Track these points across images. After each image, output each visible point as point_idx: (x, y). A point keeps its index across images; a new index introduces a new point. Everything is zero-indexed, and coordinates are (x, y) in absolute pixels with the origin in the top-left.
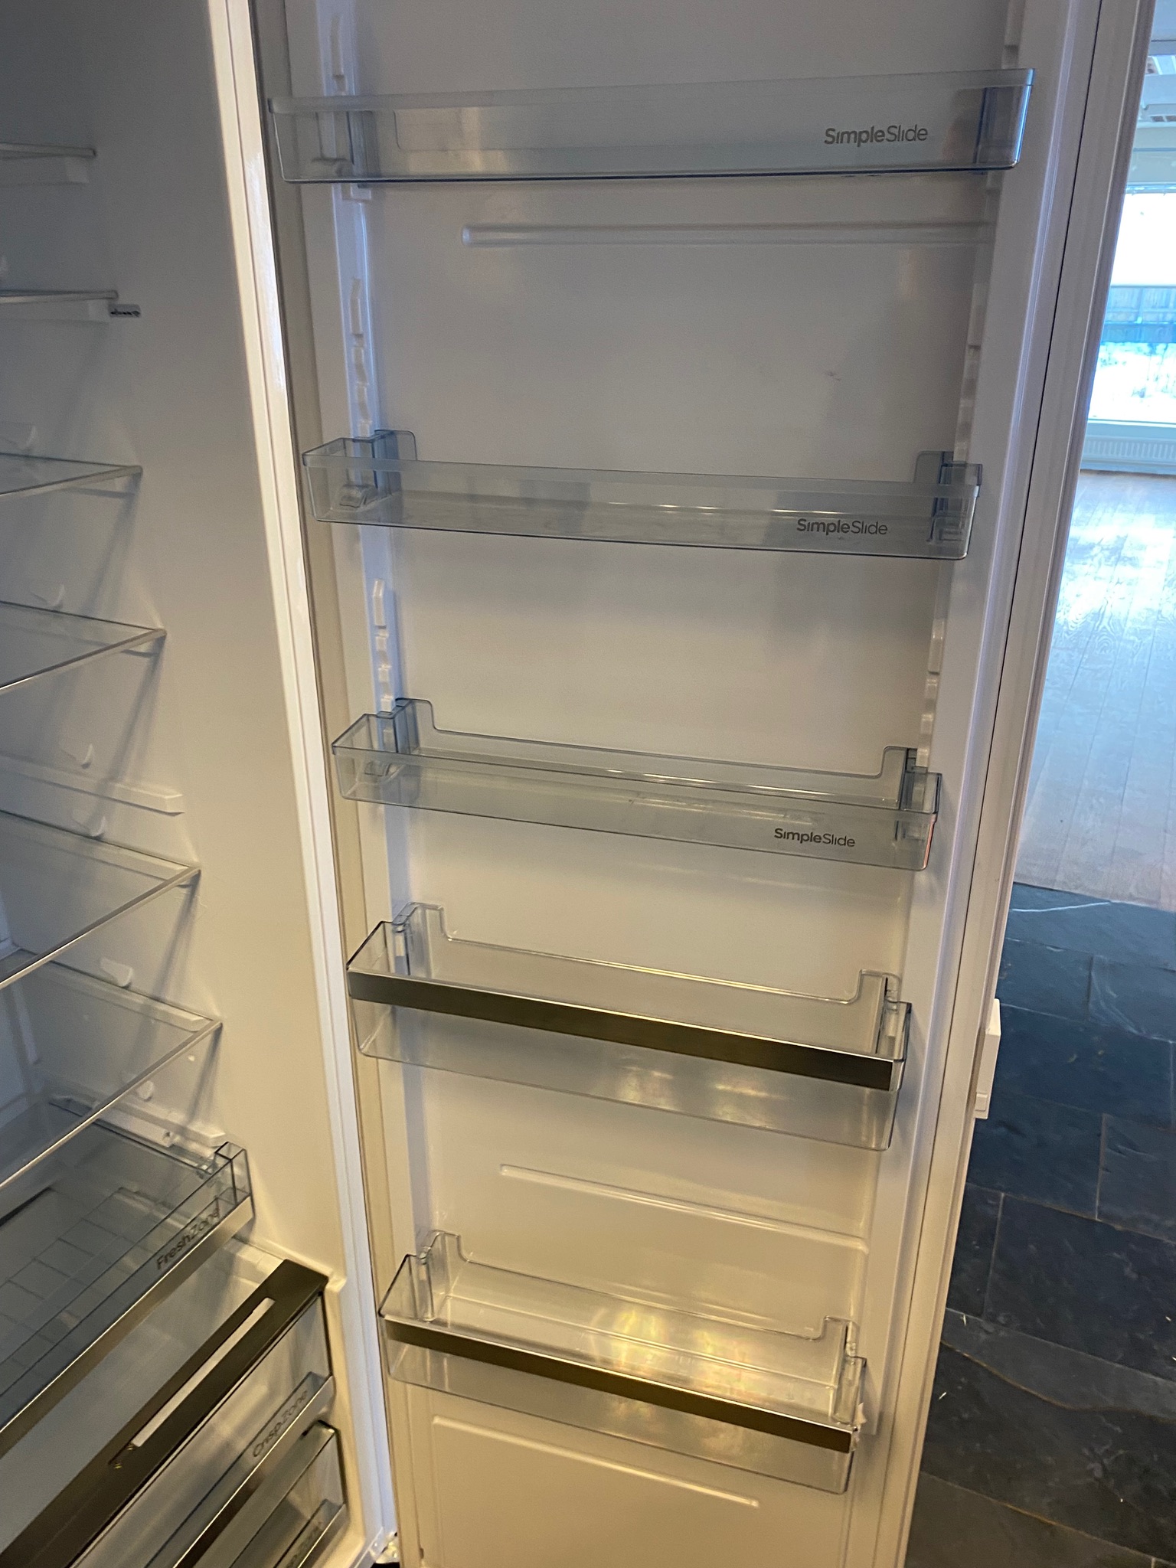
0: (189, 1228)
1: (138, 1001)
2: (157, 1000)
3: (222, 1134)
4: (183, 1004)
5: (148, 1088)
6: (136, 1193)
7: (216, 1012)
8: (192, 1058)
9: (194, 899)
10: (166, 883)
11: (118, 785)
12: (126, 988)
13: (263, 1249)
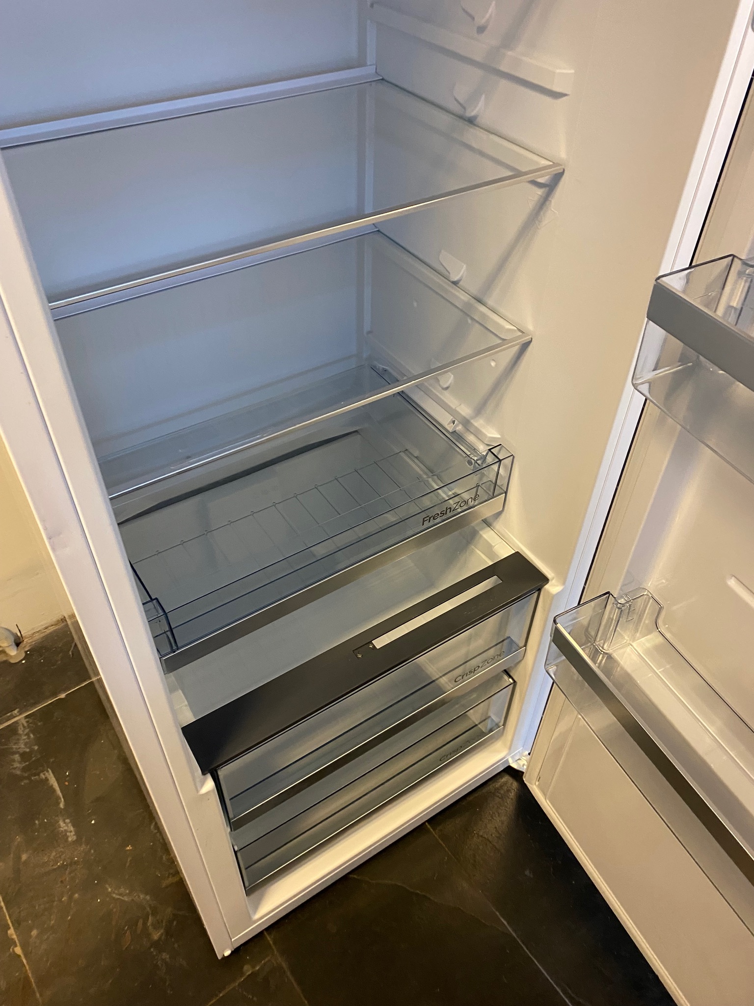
0: (451, 501)
1: (462, 297)
2: (479, 301)
3: (499, 436)
4: (502, 310)
5: (448, 379)
6: (416, 457)
7: (530, 327)
8: (493, 364)
9: (547, 203)
10: (518, 174)
11: (510, 53)
12: (455, 283)
13: (502, 536)
